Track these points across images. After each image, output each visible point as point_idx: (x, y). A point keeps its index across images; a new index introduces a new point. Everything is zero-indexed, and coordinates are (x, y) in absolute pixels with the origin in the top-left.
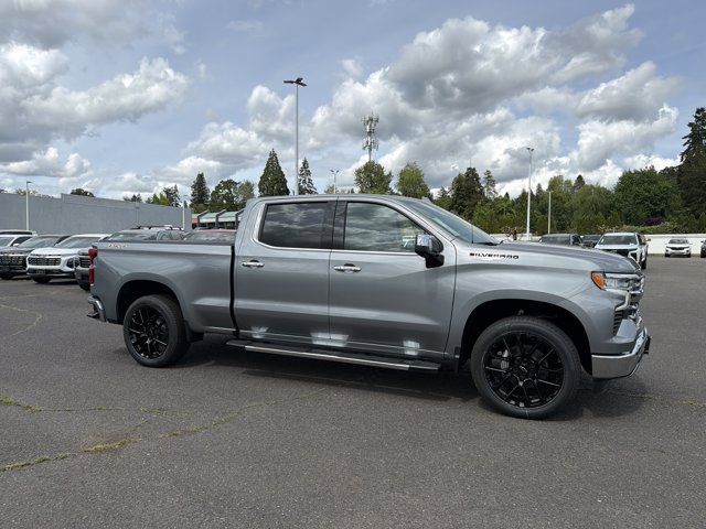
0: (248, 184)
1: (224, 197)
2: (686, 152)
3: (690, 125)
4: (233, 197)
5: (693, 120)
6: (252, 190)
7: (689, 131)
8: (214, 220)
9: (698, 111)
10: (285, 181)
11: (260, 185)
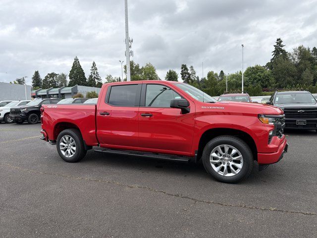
0: (63, 75)
1: (50, 82)
2: (273, 59)
3: (275, 46)
4: (55, 82)
5: (276, 44)
6: (65, 78)
7: (274, 49)
8: (46, 94)
9: (278, 40)
10: (84, 74)
11: (70, 76)
